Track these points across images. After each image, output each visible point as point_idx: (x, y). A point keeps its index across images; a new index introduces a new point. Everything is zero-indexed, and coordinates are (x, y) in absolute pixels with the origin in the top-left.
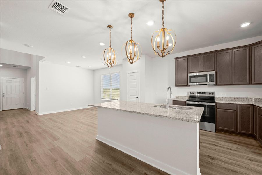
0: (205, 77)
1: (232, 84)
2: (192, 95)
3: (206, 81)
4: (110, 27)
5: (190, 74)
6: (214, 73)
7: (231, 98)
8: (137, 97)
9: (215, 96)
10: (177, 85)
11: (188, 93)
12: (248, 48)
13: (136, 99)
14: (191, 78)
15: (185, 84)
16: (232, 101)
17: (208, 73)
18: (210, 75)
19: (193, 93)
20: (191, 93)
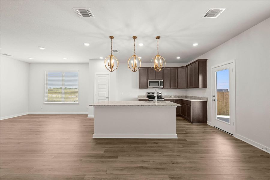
0: (158, 83)
1: (170, 88)
2: (149, 94)
3: (159, 86)
4: (112, 37)
5: (149, 80)
6: (163, 80)
7: (169, 96)
8: (107, 98)
9: (162, 95)
10: (140, 87)
11: (146, 93)
12: (177, 69)
13: (106, 100)
14: (150, 83)
15: (146, 87)
16: (169, 98)
17: (160, 81)
18: (161, 82)
19: (150, 94)
20: (148, 94)
